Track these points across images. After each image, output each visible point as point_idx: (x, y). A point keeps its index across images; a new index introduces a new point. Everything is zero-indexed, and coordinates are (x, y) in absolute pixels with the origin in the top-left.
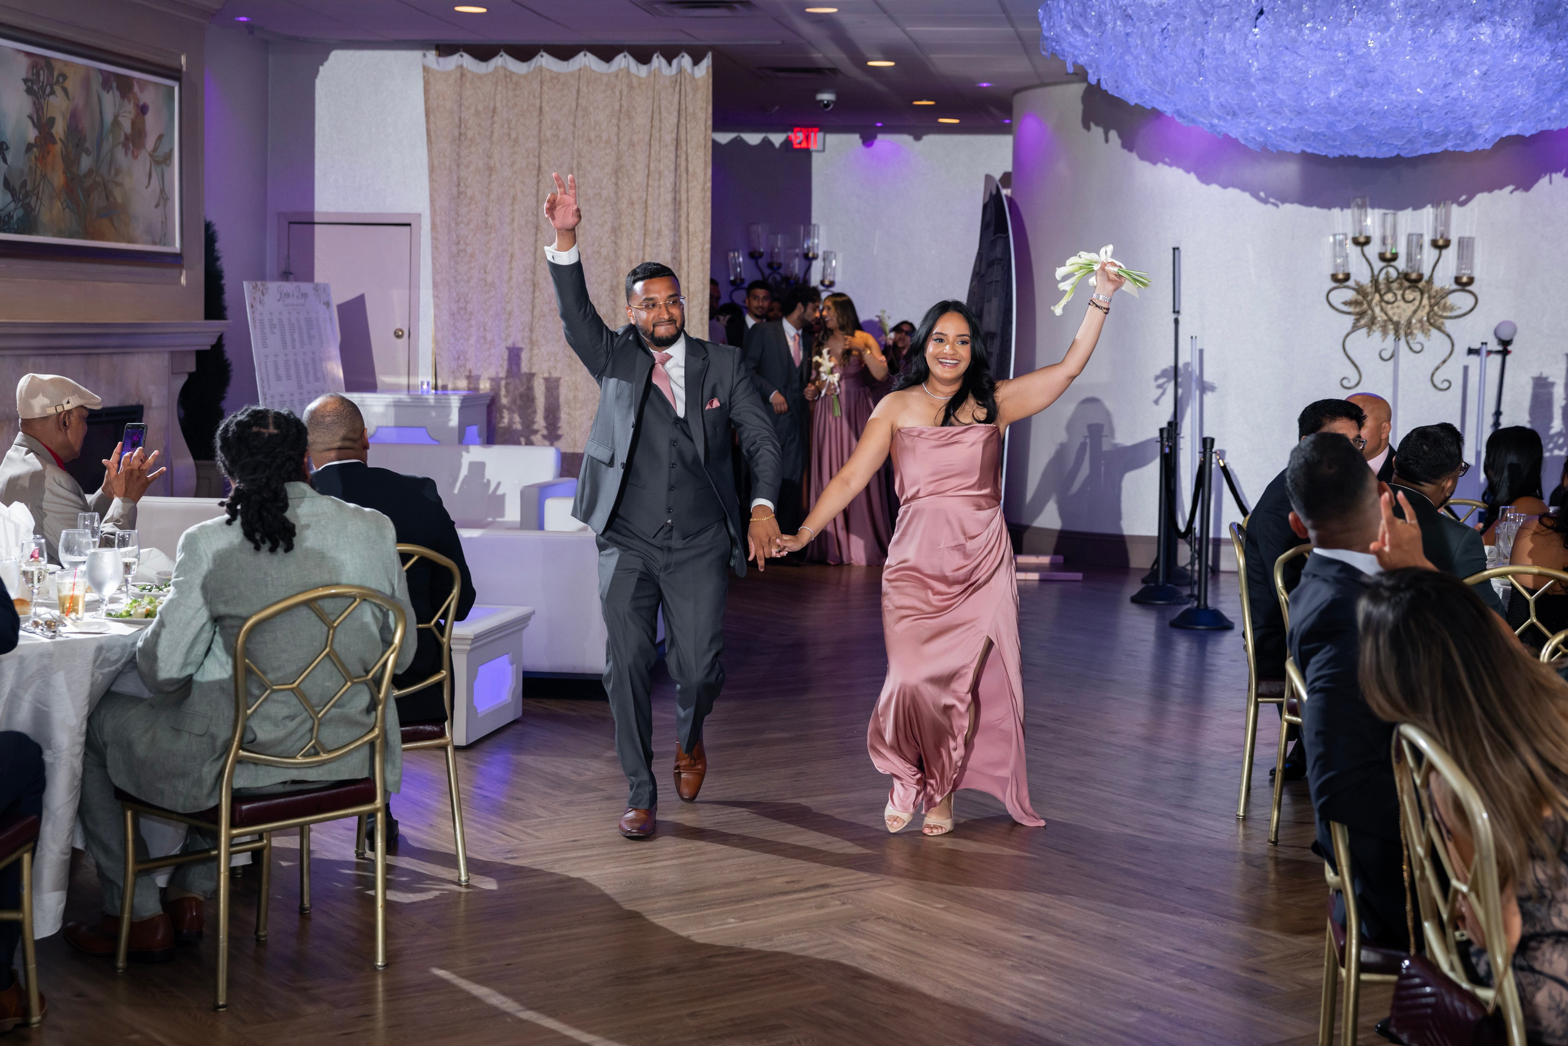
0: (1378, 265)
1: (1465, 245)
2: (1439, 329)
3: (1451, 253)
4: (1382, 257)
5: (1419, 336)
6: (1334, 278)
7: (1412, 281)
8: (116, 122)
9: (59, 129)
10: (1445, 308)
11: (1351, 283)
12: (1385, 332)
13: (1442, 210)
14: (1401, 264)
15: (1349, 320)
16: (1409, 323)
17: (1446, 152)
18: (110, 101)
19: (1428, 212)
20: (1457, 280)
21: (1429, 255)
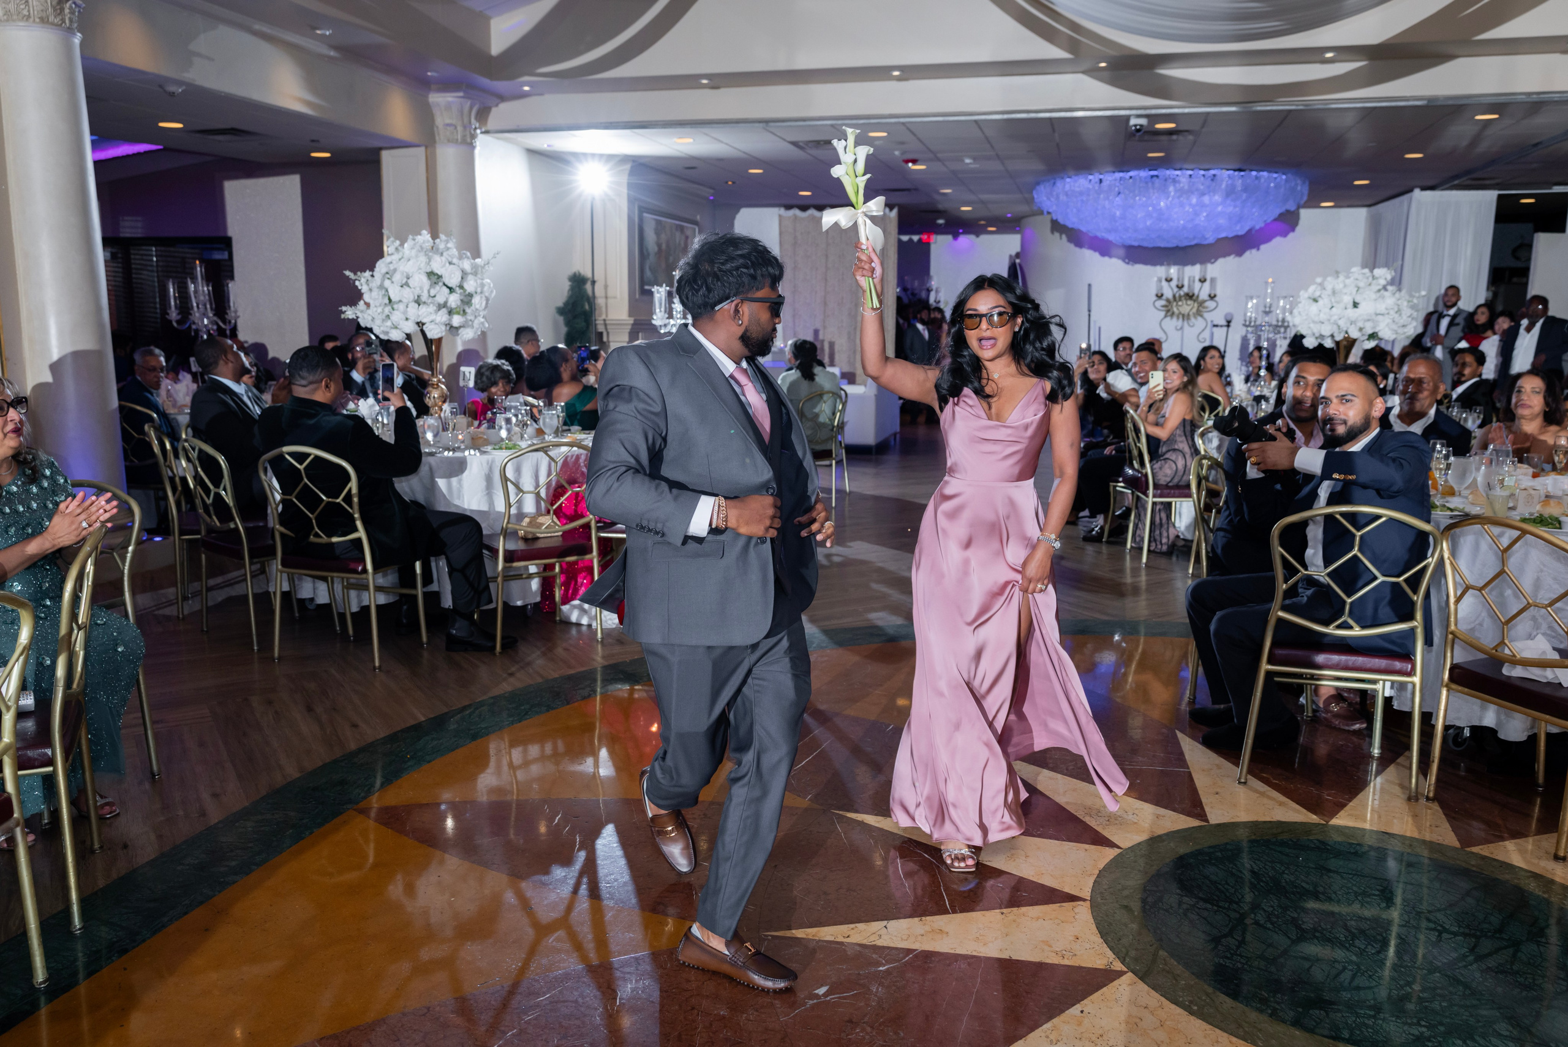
0: (1176, 290)
1: (1213, 280)
2: (1202, 316)
3: (1207, 285)
4: (1178, 286)
5: (1193, 320)
6: (1157, 296)
7: (1190, 296)
8: (680, 244)
9: (664, 246)
10: (1204, 308)
11: (1164, 297)
12: (1178, 318)
13: (1203, 266)
14: (1186, 289)
15: (1163, 314)
16: (1188, 315)
17: (1196, 245)
18: (678, 234)
19: (1198, 267)
20: (1210, 296)
21: (1197, 285)
